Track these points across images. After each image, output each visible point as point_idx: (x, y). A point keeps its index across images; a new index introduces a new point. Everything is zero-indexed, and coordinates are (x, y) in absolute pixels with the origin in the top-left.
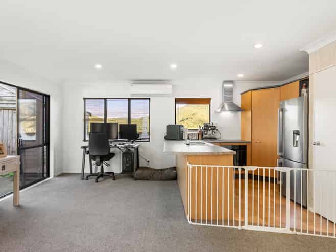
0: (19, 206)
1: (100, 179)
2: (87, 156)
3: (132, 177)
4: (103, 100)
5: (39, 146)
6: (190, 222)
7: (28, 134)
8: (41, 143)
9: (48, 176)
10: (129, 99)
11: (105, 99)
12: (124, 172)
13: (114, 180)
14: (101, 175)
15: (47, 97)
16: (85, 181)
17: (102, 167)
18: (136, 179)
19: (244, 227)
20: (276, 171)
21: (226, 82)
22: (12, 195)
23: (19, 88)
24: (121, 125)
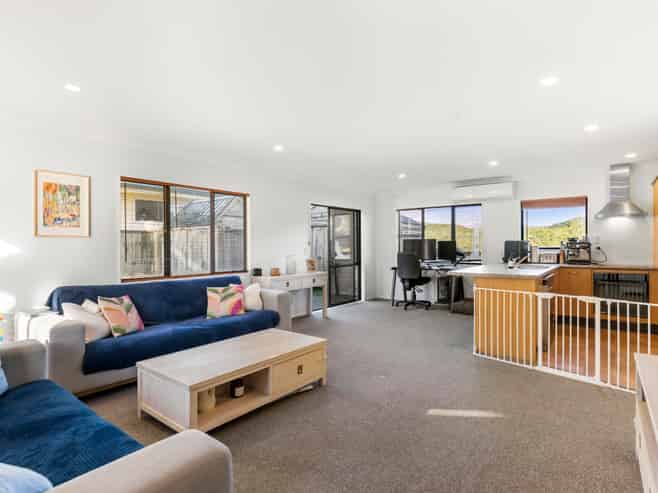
0: (327, 318)
1: (410, 307)
2: (398, 279)
3: (449, 308)
4: (420, 212)
5: (350, 265)
6: (474, 353)
7: (345, 253)
8: (352, 262)
9: (360, 299)
10: (453, 207)
11: (423, 209)
12: (439, 301)
13: (427, 309)
14: (414, 302)
15: (359, 212)
16: (394, 307)
17: (414, 293)
18: (454, 312)
19: (537, 368)
20: (580, 302)
21: (613, 167)
22: (321, 311)
23: (329, 208)
24: (440, 243)
